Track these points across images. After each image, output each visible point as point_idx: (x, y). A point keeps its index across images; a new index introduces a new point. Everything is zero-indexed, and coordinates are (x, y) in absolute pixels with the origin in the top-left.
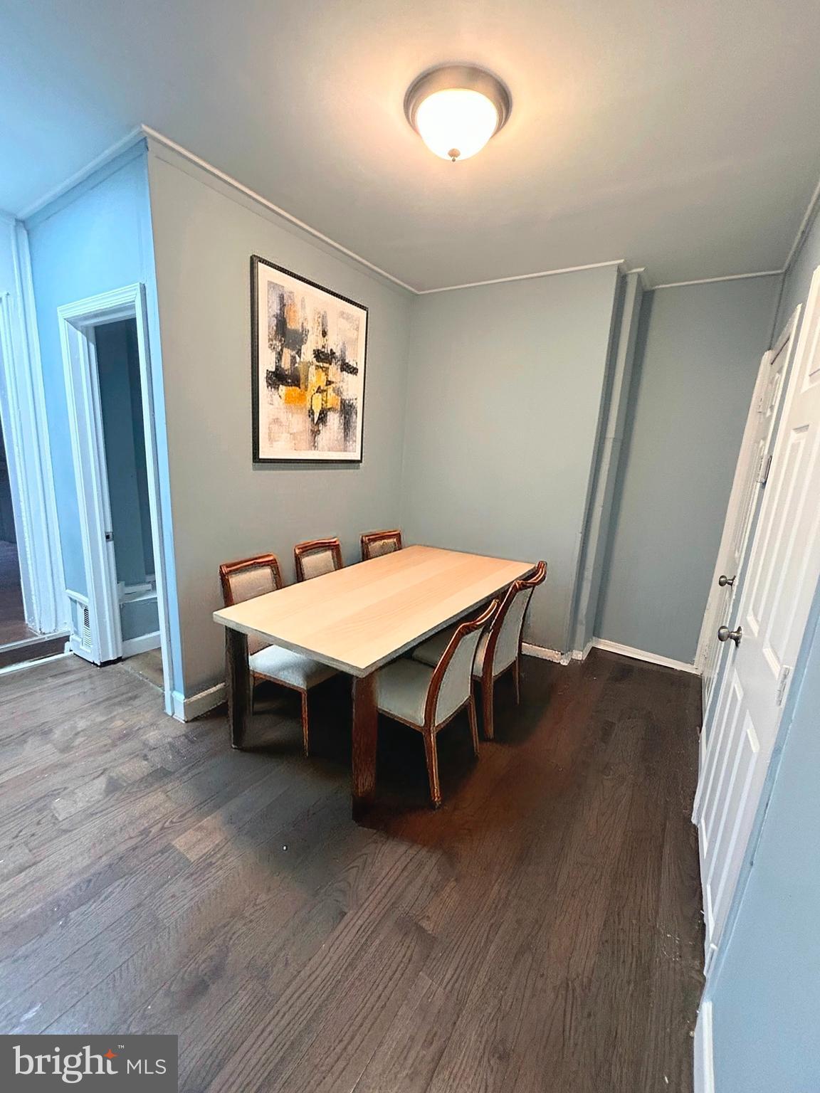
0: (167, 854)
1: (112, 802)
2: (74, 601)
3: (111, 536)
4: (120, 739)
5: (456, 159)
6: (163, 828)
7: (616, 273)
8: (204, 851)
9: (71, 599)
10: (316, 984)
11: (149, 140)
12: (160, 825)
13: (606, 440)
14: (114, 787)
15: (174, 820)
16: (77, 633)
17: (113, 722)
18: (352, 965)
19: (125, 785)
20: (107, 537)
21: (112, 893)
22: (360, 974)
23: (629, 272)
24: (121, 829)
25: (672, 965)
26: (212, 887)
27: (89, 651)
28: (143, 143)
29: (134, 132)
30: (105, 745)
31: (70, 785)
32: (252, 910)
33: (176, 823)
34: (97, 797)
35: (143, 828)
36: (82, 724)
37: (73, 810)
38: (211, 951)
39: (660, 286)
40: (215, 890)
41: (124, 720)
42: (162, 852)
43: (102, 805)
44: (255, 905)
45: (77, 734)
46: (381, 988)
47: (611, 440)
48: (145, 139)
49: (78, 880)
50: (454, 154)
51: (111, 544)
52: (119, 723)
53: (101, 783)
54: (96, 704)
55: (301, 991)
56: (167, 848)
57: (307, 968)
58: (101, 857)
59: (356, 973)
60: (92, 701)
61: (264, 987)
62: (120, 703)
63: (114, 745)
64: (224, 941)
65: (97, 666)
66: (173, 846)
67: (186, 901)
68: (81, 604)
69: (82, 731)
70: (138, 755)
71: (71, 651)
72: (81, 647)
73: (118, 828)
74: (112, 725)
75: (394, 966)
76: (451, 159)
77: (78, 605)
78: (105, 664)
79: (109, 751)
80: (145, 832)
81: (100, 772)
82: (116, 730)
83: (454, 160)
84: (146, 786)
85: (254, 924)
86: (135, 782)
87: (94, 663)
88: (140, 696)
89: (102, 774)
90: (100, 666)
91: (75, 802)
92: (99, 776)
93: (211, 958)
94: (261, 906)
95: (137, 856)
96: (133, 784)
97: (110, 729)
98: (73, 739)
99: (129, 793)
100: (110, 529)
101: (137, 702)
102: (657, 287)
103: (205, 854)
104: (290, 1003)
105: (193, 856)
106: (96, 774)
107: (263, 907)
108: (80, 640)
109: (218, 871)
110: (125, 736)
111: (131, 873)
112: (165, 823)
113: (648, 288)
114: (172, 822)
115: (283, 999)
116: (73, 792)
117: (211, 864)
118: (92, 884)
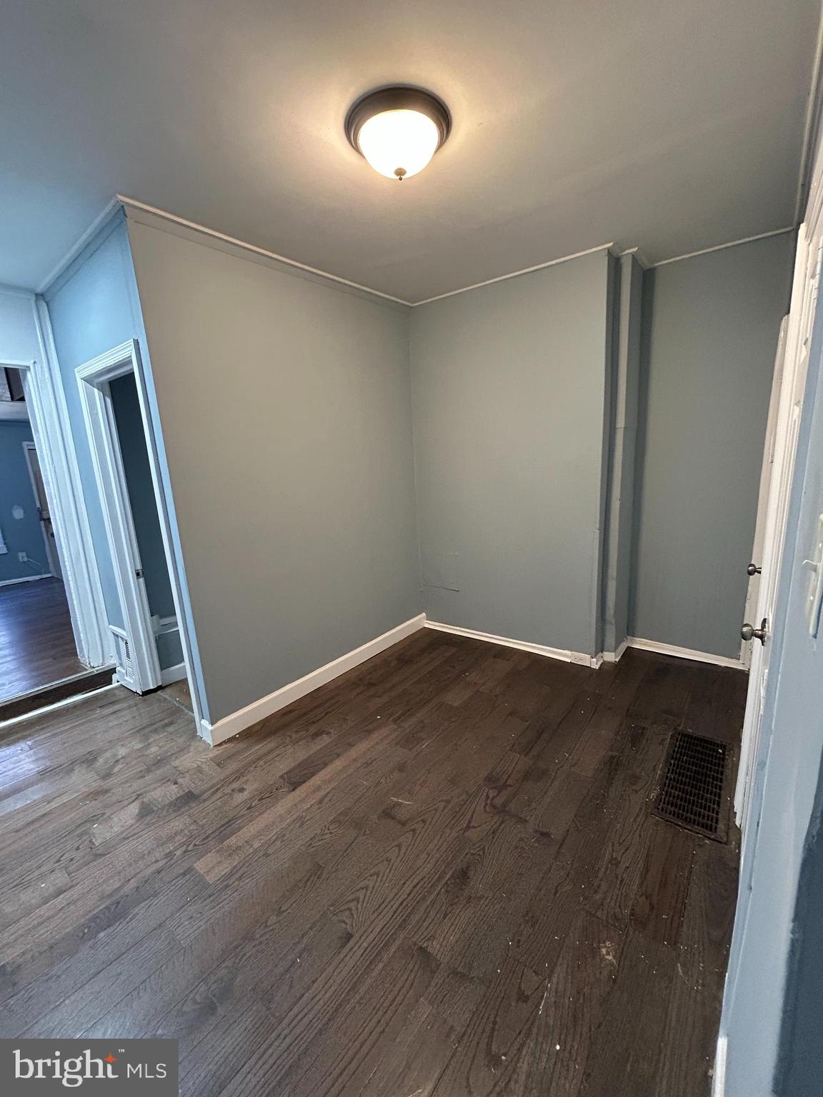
0: (188, 877)
1: (143, 827)
2: (116, 636)
3: (141, 574)
4: (154, 765)
5: (403, 177)
6: (185, 852)
7: (606, 259)
8: (223, 873)
9: (113, 633)
10: (318, 1007)
11: (126, 208)
12: (184, 848)
13: (617, 430)
14: (146, 811)
15: (197, 843)
16: (121, 665)
17: (149, 749)
18: (354, 988)
19: (156, 809)
20: (138, 574)
21: (137, 914)
22: (361, 998)
23: (622, 254)
24: (149, 853)
25: (693, 994)
26: (227, 908)
27: (132, 681)
28: (121, 212)
29: (113, 202)
30: (141, 772)
31: (106, 811)
32: (262, 932)
33: (199, 845)
34: (131, 822)
35: (168, 851)
36: (122, 752)
37: (108, 836)
38: (222, 972)
39: (660, 263)
40: (230, 912)
41: (159, 746)
42: (184, 874)
43: (134, 829)
44: (266, 926)
45: (117, 761)
46: (380, 1013)
47: (622, 430)
48: (123, 206)
49: (108, 902)
50: (400, 173)
51: (142, 580)
52: (154, 749)
53: (134, 809)
54: (137, 731)
55: (303, 1014)
56: (189, 870)
57: (310, 991)
58: (129, 880)
59: (358, 997)
60: (133, 729)
61: (268, 1009)
62: (156, 731)
63: (148, 771)
64: (234, 963)
65: (140, 695)
66: (195, 869)
67: (202, 923)
68: (122, 638)
69: (123, 758)
70: (169, 780)
71: (118, 682)
72: (126, 678)
73: (146, 852)
74: (149, 751)
75: (396, 989)
76: (398, 177)
77: (120, 639)
78: (146, 693)
79: (144, 777)
80: (170, 855)
81: (134, 798)
82: (152, 756)
83: (401, 179)
84: (174, 811)
85: (263, 947)
86: (165, 806)
87: (136, 692)
88: (175, 723)
89: (136, 799)
90: (142, 696)
91: (111, 827)
92: (133, 802)
93: (222, 979)
94: (271, 928)
95: (161, 879)
96: (163, 808)
97: (147, 755)
98: (113, 767)
99: (158, 817)
100: (139, 567)
101: (171, 729)
102: (657, 264)
103: (223, 876)
104: (293, 1025)
105: (211, 879)
106: (130, 800)
107: (273, 929)
108: (124, 671)
109: (234, 893)
110: (159, 762)
111: (155, 895)
112: (189, 845)
113: (647, 265)
114: (195, 845)
115: (286, 1021)
116: (109, 817)
117: (227, 886)
118: (120, 906)
